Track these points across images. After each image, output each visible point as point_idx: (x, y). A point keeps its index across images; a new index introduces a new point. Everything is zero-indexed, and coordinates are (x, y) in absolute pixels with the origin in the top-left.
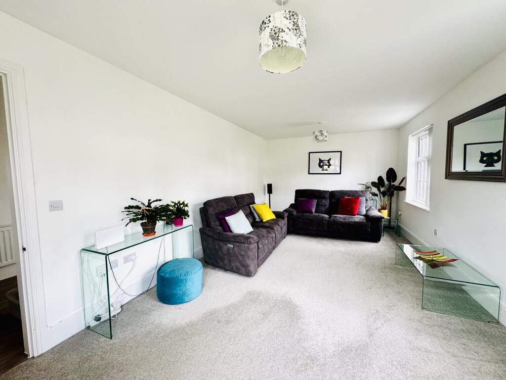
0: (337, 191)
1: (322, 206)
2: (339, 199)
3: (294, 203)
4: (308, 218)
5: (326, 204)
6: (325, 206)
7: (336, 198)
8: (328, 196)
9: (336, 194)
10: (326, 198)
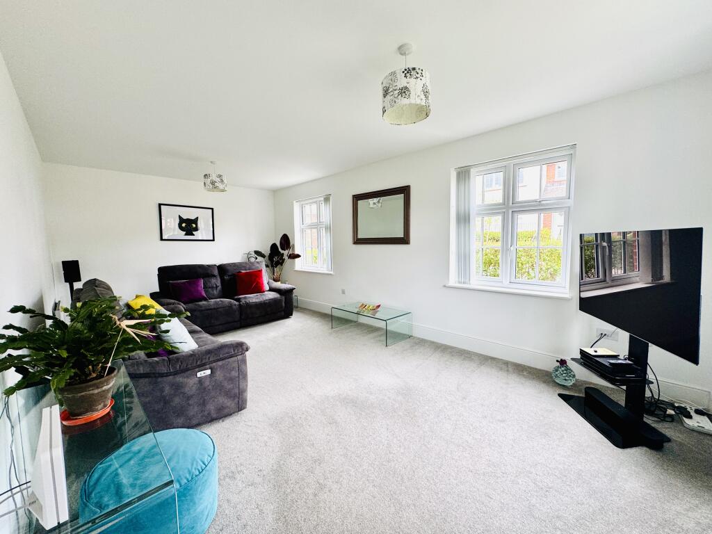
0: (229, 265)
1: (212, 287)
2: (233, 275)
3: (158, 290)
4: (207, 308)
5: (218, 285)
6: (217, 287)
7: (230, 274)
8: (216, 272)
9: (229, 268)
10: (214, 276)
